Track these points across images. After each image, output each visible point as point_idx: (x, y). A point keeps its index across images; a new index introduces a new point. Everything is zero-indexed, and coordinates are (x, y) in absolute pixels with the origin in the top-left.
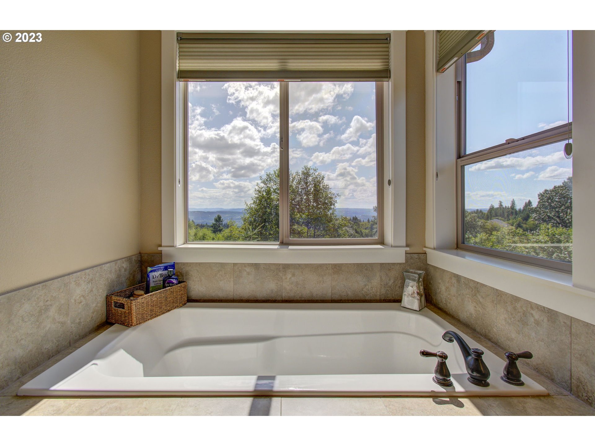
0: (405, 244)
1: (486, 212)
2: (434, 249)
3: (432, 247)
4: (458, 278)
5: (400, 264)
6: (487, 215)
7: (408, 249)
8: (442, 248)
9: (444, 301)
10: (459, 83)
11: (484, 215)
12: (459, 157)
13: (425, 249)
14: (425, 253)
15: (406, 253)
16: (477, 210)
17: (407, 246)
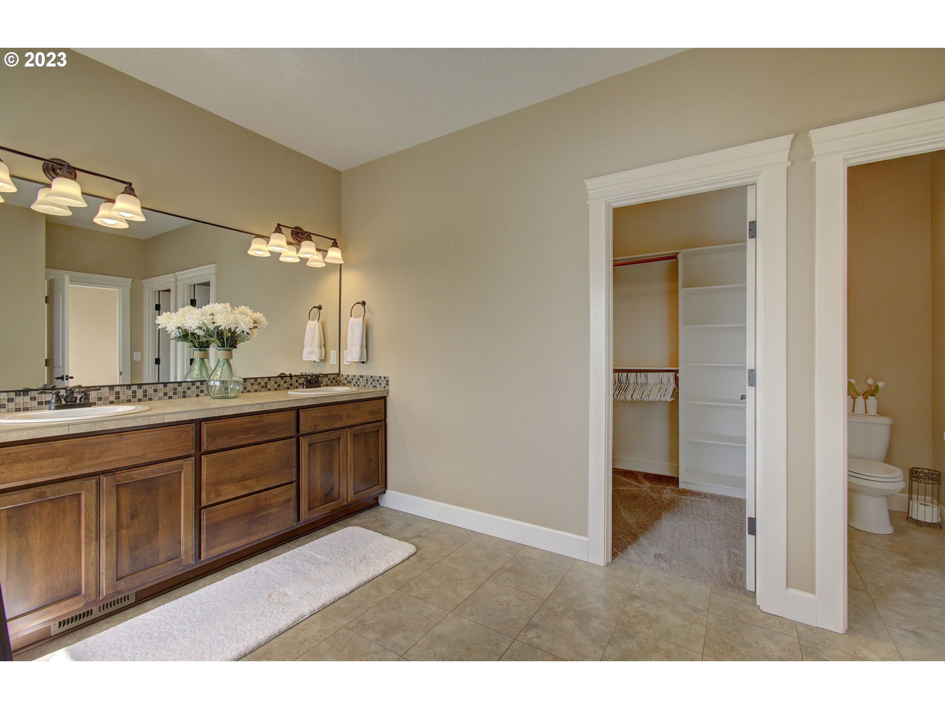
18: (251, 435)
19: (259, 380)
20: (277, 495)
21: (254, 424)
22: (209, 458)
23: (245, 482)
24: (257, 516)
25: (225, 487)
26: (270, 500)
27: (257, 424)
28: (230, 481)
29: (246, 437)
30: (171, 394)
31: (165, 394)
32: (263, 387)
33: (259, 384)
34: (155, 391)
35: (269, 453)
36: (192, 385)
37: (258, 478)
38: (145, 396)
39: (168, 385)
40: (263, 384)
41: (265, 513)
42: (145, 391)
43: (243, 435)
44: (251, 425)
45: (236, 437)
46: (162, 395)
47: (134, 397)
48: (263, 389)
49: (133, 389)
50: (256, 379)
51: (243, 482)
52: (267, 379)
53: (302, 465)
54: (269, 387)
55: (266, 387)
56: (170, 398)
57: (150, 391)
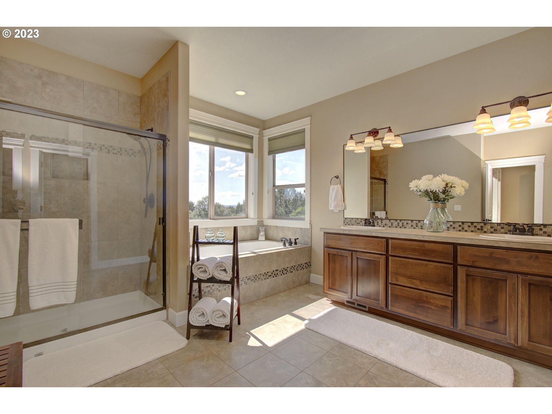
0: (257, 218)
1: (235, 208)
2: (267, 219)
3: (266, 218)
4: (277, 227)
5: (256, 225)
6: (236, 210)
7: (258, 219)
8: (268, 218)
9: (271, 236)
10: (274, 160)
11: (234, 210)
12: (274, 186)
13: (263, 219)
14: (263, 221)
15: (257, 221)
16: (230, 206)
17: (258, 218)
18: (416, 254)
19: (475, 224)
20: (436, 299)
21: (418, 247)
22: (393, 258)
23: (413, 280)
24: (420, 304)
25: (400, 278)
26: (430, 299)
27: (421, 248)
28: (404, 276)
29: (413, 254)
30: (415, 226)
31: (412, 226)
32: (478, 229)
33: (475, 227)
34: (407, 224)
35: (429, 268)
36: (419, 222)
37: (421, 281)
38: (403, 225)
39: (421, 221)
40: (479, 227)
41: (426, 305)
42: (403, 223)
43: (411, 252)
44: (417, 247)
45: (407, 252)
46: (410, 226)
47: (398, 225)
48: (479, 231)
49: (392, 222)
50: (472, 223)
51: (411, 280)
52: (461, 223)
53: (459, 287)
54: (485, 230)
55: (482, 230)
56: (414, 228)
57: (405, 224)
